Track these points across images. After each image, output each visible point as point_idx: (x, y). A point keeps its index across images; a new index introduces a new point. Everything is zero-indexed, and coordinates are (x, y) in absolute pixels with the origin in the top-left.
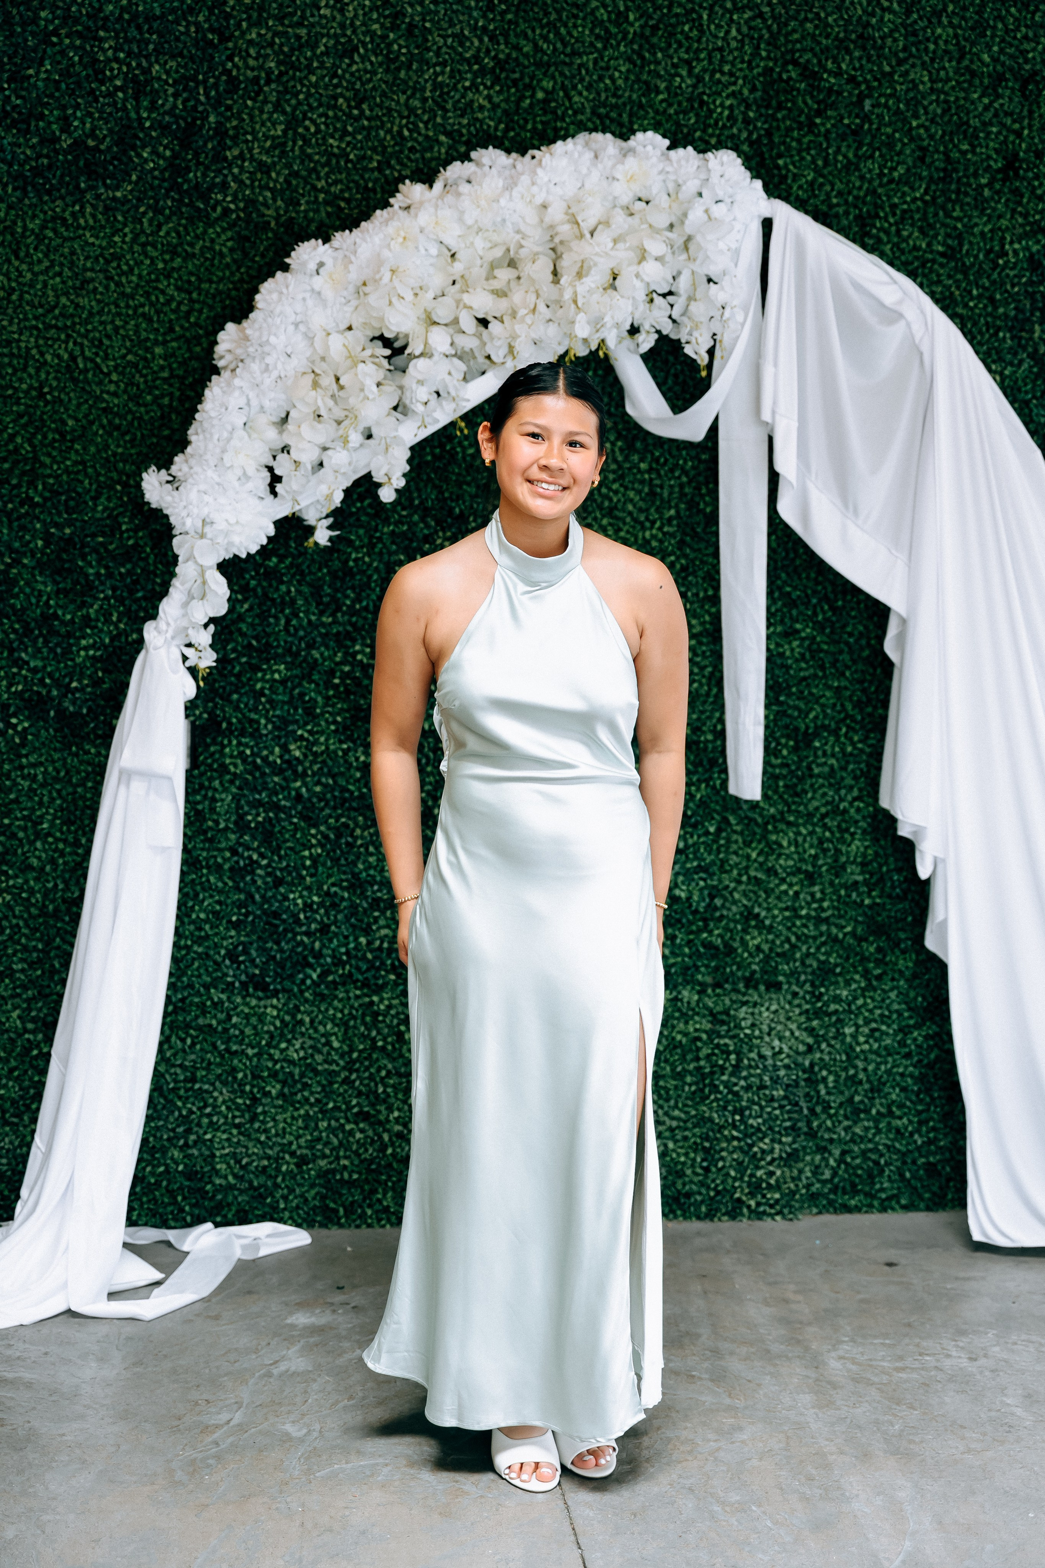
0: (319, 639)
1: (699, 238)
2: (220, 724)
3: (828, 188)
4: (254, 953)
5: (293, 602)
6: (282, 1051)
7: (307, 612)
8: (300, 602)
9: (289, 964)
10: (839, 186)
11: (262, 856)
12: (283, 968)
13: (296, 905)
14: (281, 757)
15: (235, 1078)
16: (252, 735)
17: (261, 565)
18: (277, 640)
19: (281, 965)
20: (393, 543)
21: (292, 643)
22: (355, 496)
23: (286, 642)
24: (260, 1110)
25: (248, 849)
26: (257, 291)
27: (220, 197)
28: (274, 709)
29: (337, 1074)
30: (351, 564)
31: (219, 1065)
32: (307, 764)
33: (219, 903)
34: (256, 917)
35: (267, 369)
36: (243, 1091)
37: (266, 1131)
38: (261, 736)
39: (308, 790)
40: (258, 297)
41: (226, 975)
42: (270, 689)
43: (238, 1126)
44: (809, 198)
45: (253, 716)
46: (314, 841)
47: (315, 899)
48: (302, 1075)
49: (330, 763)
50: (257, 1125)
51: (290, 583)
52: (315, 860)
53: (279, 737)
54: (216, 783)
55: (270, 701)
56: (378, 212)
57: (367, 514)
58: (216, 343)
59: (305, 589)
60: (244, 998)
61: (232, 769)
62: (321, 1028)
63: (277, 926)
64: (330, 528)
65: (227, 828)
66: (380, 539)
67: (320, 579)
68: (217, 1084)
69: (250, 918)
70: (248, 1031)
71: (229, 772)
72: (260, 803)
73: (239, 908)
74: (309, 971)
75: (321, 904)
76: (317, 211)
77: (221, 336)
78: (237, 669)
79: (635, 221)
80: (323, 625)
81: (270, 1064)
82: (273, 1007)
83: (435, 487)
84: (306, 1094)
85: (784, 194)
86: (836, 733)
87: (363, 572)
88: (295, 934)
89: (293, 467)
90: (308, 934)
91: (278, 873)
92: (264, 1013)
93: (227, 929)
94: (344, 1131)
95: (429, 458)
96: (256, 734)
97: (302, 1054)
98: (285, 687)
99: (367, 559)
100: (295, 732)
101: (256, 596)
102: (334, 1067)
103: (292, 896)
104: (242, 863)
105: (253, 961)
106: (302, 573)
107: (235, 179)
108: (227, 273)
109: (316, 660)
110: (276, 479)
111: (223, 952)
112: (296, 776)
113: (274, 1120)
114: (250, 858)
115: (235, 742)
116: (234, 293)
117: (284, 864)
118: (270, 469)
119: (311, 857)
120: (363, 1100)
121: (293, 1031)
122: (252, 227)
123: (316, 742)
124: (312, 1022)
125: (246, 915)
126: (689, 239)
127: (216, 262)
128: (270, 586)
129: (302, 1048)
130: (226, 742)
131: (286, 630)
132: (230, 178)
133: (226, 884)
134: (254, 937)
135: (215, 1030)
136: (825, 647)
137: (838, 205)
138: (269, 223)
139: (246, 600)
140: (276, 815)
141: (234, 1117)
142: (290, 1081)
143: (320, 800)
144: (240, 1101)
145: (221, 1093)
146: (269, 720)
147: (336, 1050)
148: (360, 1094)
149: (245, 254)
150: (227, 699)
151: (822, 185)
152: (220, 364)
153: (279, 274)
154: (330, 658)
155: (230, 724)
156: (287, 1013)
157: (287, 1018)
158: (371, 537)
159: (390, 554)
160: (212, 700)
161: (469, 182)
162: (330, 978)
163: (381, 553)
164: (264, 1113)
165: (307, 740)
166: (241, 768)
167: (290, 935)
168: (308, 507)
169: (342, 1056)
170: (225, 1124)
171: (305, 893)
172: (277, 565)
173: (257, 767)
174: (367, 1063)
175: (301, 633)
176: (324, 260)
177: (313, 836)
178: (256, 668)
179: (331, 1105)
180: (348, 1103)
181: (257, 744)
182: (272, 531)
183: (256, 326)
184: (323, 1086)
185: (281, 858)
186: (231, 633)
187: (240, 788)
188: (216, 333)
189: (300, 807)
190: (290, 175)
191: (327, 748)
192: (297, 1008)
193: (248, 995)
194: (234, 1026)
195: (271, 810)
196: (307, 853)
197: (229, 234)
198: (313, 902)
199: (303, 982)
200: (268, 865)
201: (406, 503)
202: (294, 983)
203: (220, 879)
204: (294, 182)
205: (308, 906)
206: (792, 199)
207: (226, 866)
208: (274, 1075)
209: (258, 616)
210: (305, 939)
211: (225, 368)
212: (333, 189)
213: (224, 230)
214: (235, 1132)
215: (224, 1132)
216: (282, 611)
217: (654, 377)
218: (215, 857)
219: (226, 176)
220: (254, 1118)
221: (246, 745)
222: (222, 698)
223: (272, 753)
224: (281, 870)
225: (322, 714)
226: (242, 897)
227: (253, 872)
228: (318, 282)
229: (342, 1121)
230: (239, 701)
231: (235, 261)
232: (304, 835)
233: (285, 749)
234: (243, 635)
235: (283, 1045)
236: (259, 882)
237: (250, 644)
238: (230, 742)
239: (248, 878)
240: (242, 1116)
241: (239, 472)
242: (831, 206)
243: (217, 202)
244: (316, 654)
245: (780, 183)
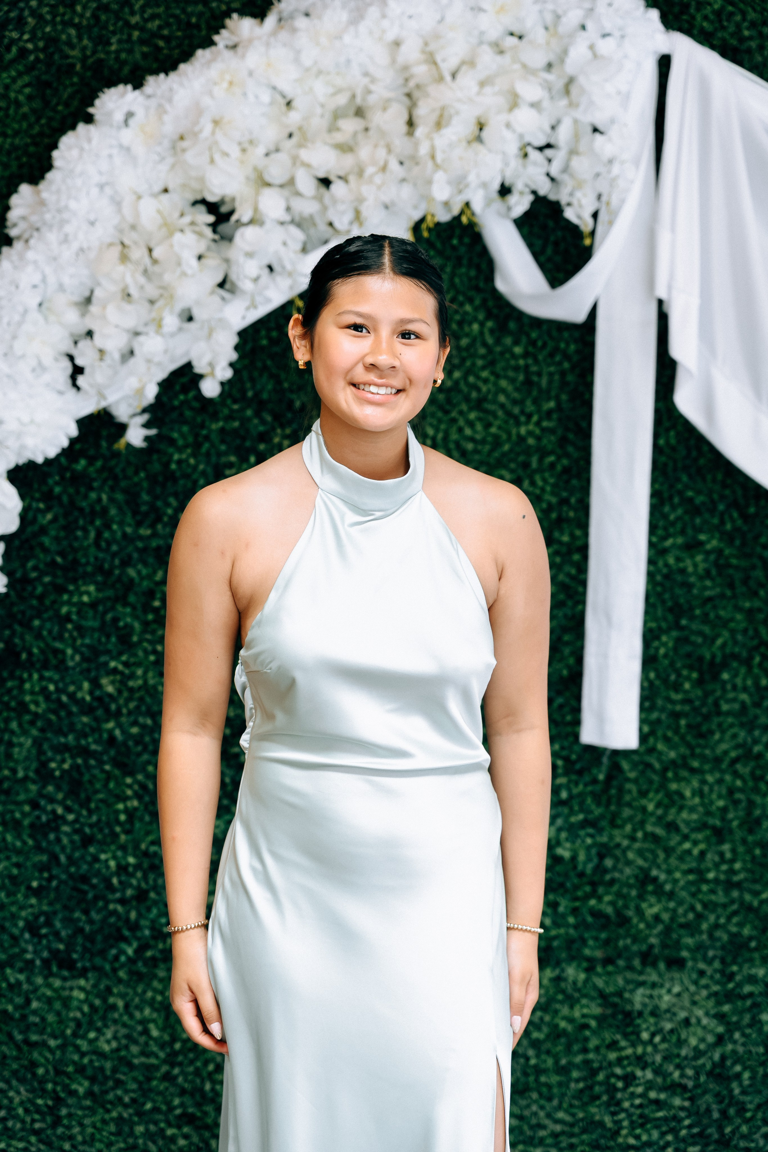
0: (135, 555)
1: (582, 80)
2: (18, 655)
3: (738, 18)
4: (58, 925)
5: (105, 511)
6: (91, 1042)
7: (121, 524)
8: (113, 512)
9: (99, 938)
10: (752, 15)
11: (68, 809)
12: (93, 942)
13: (108, 867)
14: (91, 693)
15: (34, 1074)
16: (57, 668)
17: (67, 469)
18: (86, 555)
19: (90, 938)
20: (223, 441)
21: (104, 560)
22: (178, 387)
23: (96, 558)
24: (64, 1112)
25: (52, 800)
26: (55, 146)
27: (15, 35)
28: (82, 636)
29: (157, 1068)
30: (173, 466)
31: (17, 1059)
32: (121, 701)
33: (18, 865)
34: (61, 882)
35: (66, 240)
36: (44, 1091)
37: (71, 1138)
38: (67, 669)
39: (123, 732)
40: (55, 154)
41: (25, 951)
42: (79, 613)
43: (36, 1133)
44: (716, 30)
45: (58, 645)
46: (129, 792)
47: (131, 860)
48: (114, 1070)
49: (148, 700)
50: (60, 1130)
51: (101, 489)
52: (131, 814)
53: (89, 670)
54: (14, 725)
55: (79, 628)
56: (200, 52)
57: (192, 409)
58: (7, 208)
59: (119, 497)
60: (46, 978)
61: (32, 707)
62: (138, 1015)
63: (85, 893)
64: (147, 425)
65: (26, 778)
66: (207, 438)
67: (136, 485)
68: (14, 1083)
69: (54, 883)
70: (51, 1018)
71: (28, 711)
72: (66, 748)
73: (41, 871)
74: (123, 946)
75: (138, 867)
76: (130, 51)
77: (15, 200)
78: (39, 590)
79: (506, 60)
80: (141, 538)
81: (76, 1057)
82: (82, 989)
83: (272, 376)
84: (119, 1092)
85: (686, 26)
86: (748, 662)
87: (187, 476)
88: (107, 902)
89: (97, 355)
90: (122, 901)
91: (87, 830)
92: (70, 998)
93: (26, 897)
94: (164, 1137)
95: (264, 342)
96: (61, 666)
97: (114, 1044)
98: (96, 612)
99: (192, 461)
100: (106, 664)
101: (61, 504)
102: (153, 1061)
103: (103, 857)
104: (44, 818)
105: (57, 934)
106: (115, 478)
107: (33, 13)
108: (25, 125)
109: (132, 580)
110: (78, 371)
111: (21, 924)
112: (109, 715)
113: (81, 1125)
114: (54, 812)
115: (36, 676)
116: (32, 149)
117: (94, 818)
118: (71, 358)
119: (126, 811)
120: (188, 1100)
121: (104, 1018)
122: (53, 70)
123: (132, 676)
124: (127, 1006)
125: (49, 880)
126: (571, 81)
127: (11, 111)
128: (78, 492)
129: (115, 1038)
130: (25, 675)
131: (97, 543)
132: (26, 13)
133: (25, 843)
134: (58, 907)
135: (11, 1018)
136: (734, 561)
137: (751, 38)
138: (73, 66)
139: (49, 509)
140: (86, 762)
141: (33, 1121)
142: (100, 1077)
143: (137, 743)
144: (40, 1102)
145: (18, 1093)
146: (76, 650)
147: (155, 1040)
148: (183, 1092)
149: (46, 103)
150: (27, 625)
151: (731, 14)
152: (13, 232)
153: (81, 127)
154: (150, 577)
155: (30, 654)
156: (98, 996)
157: (97, 1002)
158: (196, 436)
159: (219, 454)
160: (10, 627)
161: (307, 15)
162: (149, 954)
163: (208, 454)
164: (70, 1115)
165: (122, 673)
166: (43, 706)
167: (101, 904)
168: (117, 402)
169: (162, 1047)
170: (23, 1129)
171: (119, 853)
172: (85, 469)
173: (62, 706)
174: (191, 1055)
175: (114, 548)
176: (134, 108)
177: (130, 786)
178: (61, 590)
179: (149, 1106)
180: (168, 1103)
181: (62, 679)
182: (74, 431)
183: (54, 188)
184: (140, 1083)
185: (90, 812)
186: (32, 548)
187: (42, 730)
188: (9, 195)
189: (112, 753)
190: (98, 8)
191: (146, 682)
192: (109, 990)
193: (51, 974)
194: (35, 1012)
195: (79, 755)
196: (121, 806)
197: (26, 79)
198: (128, 865)
199: (116, 958)
200: (76, 821)
201: (238, 395)
202: (105, 959)
203: (19, 836)
204: (103, 17)
205: (122, 869)
206: (695, 32)
207: (26, 822)
208: (81, 1070)
209: (64, 528)
210: (120, 908)
211: (19, 238)
212: (149, 25)
213: (20, 74)
214: (33, 1139)
215: (21, 1140)
216: (92, 522)
217: (530, 245)
218: (12, 812)
219: (22, 10)
220: (57, 1122)
221: (50, 680)
222: (21, 624)
223: (80, 688)
224: (91, 826)
225: (140, 642)
226: (44, 858)
227: (57, 829)
228: (127, 136)
229: (162, 1125)
230: (41, 628)
231: (34, 111)
232: (118, 784)
233: (96, 684)
234: (45, 550)
235: (92, 1035)
236: (65, 840)
237: (54, 563)
238: (30, 676)
239: (52, 836)
240: (43, 1120)
241: (34, 363)
242: (742, 40)
243: (13, 42)
244: (132, 572)
245: (682, 13)
